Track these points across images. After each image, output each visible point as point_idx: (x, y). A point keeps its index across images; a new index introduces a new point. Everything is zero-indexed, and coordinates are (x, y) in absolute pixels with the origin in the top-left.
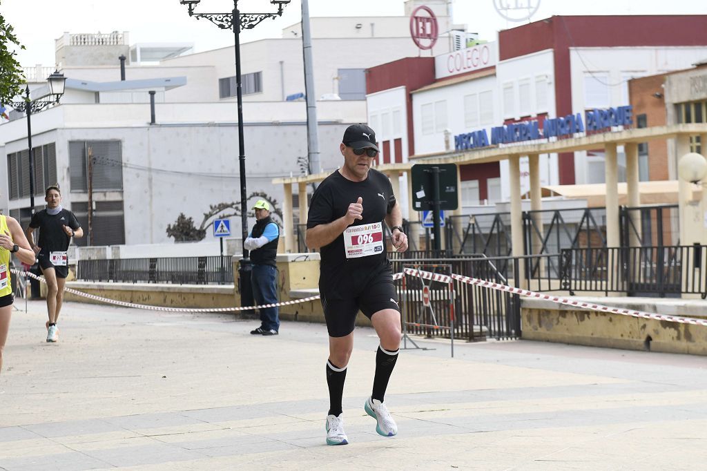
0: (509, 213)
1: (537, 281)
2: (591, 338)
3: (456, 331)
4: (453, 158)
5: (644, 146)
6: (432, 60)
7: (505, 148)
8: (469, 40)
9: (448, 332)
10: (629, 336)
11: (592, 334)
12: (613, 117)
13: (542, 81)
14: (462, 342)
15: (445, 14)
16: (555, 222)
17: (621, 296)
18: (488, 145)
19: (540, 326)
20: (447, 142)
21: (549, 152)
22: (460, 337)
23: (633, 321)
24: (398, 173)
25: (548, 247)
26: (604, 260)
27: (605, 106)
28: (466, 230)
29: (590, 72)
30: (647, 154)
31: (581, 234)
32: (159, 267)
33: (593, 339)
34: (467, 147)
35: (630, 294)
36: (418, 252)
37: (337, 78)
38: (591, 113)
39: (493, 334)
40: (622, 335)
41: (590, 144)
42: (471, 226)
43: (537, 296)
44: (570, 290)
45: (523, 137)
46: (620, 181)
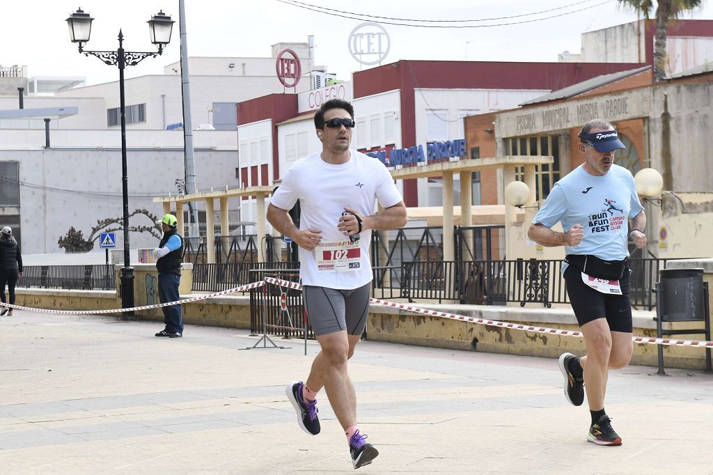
1: (381, 290)
3: (310, 333)
5: (477, 175)
6: (297, 95)
8: (328, 80)
9: (302, 333)
10: (458, 338)
11: (427, 336)
12: (450, 148)
13: (390, 117)
15: (308, 57)
16: (399, 239)
17: (455, 303)
19: (383, 329)
23: (461, 325)
24: (264, 195)
25: (392, 261)
27: (442, 139)
29: (431, 110)
30: (479, 181)
31: (421, 250)
33: (428, 340)
35: (462, 302)
36: (279, 263)
37: (212, 111)
38: (432, 145)
40: (453, 337)
41: (430, 172)
43: (379, 302)
44: (409, 297)
46: (456, 204)
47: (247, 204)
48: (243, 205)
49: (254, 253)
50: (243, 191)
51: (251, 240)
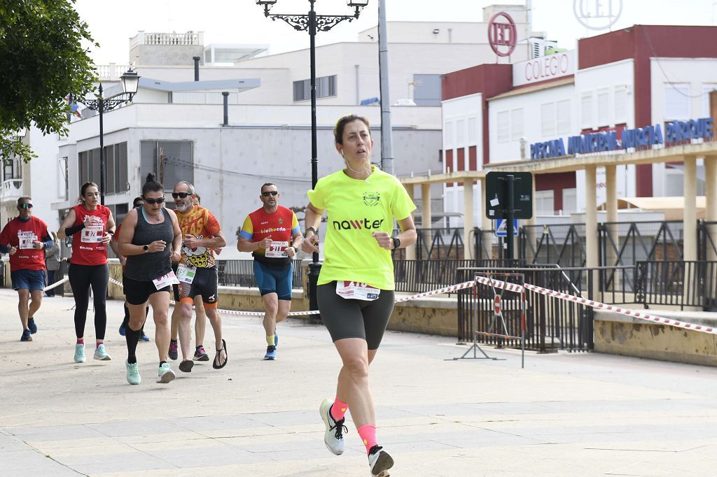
0: (585, 224)
1: (611, 294)
2: (666, 353)
3: (527, 342)
4: (529, 166)
6: (510, 67)
7: (581, 158)
8: (548, 48)
9: (518, 343)
10: (704, 352)
11: (666, 349)
12: (693, 129)
13: (621, 91)
14: (534, 353)
15: (525, 21)
16: (631, 234)
17: (696, 311)
18: (565, 154)
19: (613, 339)
20: (523, 150)
21: (626, 163)
22: (531, 348)
24: (472, 181)
25: (623, 260)
26: (680, 275)
27: (685, 119)
28: (539, 241)
29: (670, 83)
31: (657, 248)
32: (228, 270)
33: (667, 353)
34: (543, 157)
35: (706, 309)
36: (490, 261)
37: (413, 84)
38: (671, 124)
39: (565, 346)
40: (697, 351)
41: (669, 156)
42: (545, 237)
43: (610, 308)
44: (644, 303)
45: (600, 147)
46: (699, 195)
47: (452, 192)
48: (448, 193)
49: (459, 249)
50: (449, 177)
51: (457, 233)
